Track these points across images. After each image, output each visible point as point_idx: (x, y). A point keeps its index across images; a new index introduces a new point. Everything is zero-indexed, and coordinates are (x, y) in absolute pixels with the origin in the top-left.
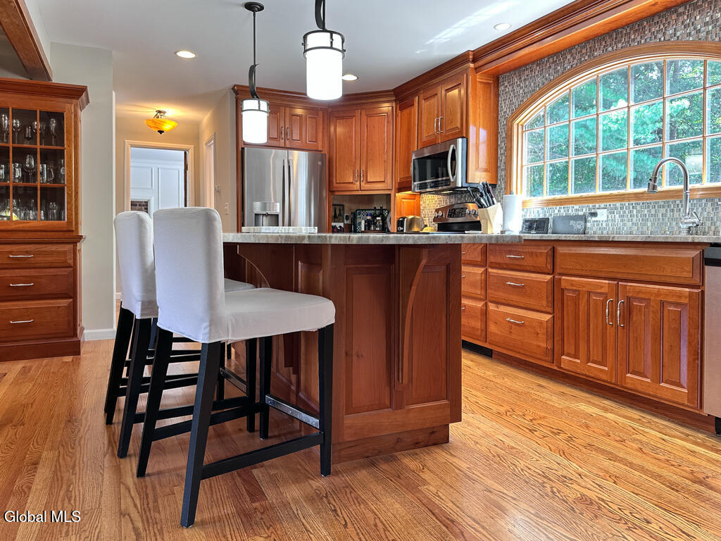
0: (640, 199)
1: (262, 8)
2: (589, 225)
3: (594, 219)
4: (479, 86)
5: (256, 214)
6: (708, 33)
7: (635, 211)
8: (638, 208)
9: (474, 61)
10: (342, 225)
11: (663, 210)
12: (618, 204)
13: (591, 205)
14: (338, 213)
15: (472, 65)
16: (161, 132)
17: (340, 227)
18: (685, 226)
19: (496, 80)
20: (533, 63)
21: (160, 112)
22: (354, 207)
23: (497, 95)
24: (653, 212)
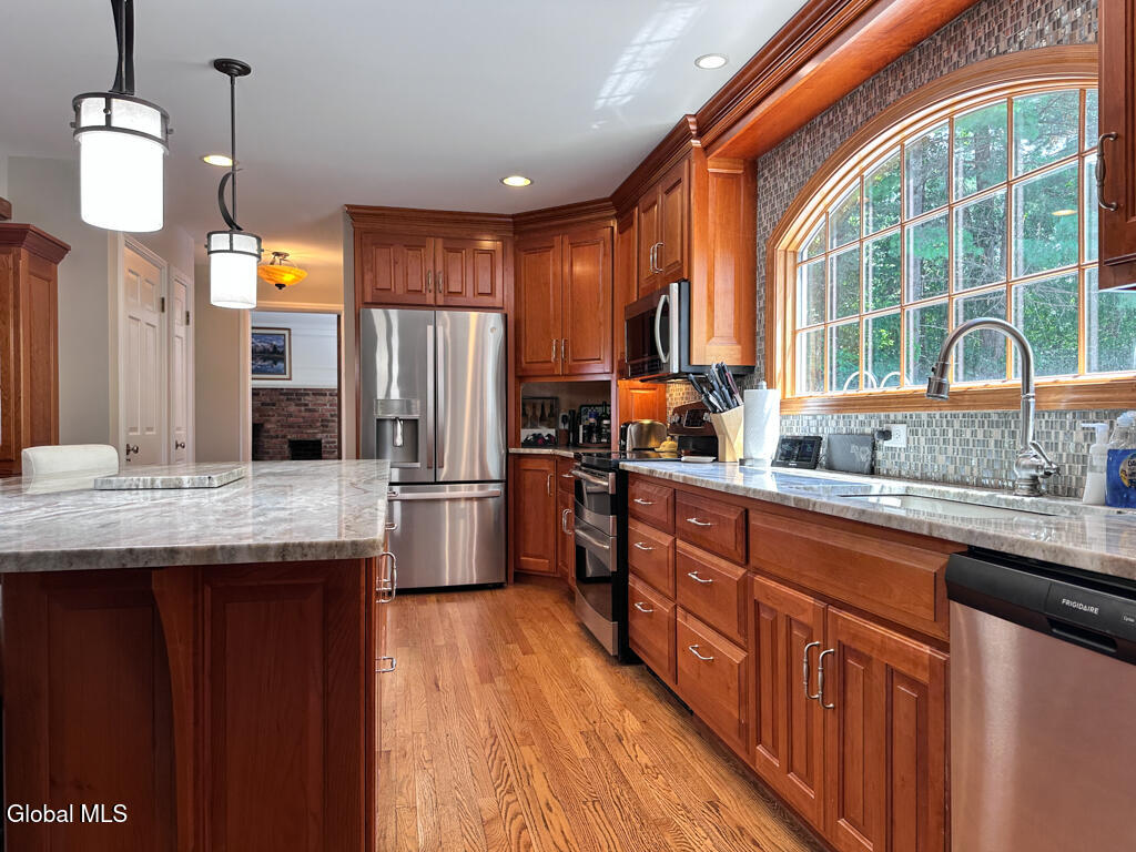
0: (958, 407)
1: (245, 70)
2: (880, 455)
3: (887, 444)
4: (712, 181)
5: (378, 420)
6: (1074, 24)
7: (951, 431)
8: (957, 426)
9: (700, 134)
10: (552, 432)
11: (996, 433)
12: (924, 415)
13: (882, 414)
14: (547, 412)
15: (695, 143)
16: (280, 286)
17: (549, 435)
18: (1025, 474)
19: (752, 165)
20: (800, 127)
21: (277, 254)
22: (578, 400)
23: (753, 197)
24: (980, 436)
